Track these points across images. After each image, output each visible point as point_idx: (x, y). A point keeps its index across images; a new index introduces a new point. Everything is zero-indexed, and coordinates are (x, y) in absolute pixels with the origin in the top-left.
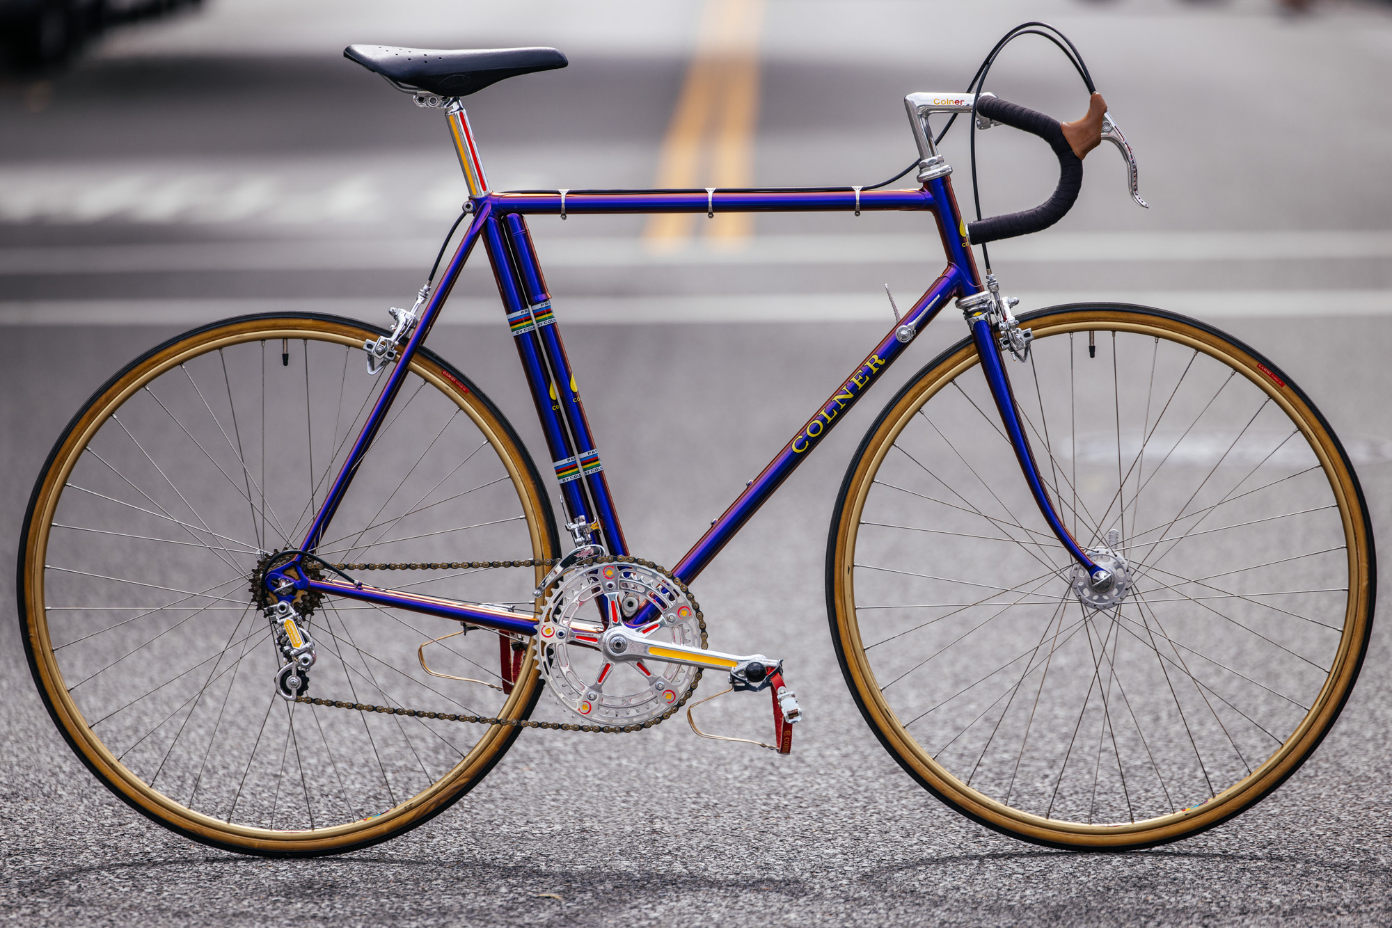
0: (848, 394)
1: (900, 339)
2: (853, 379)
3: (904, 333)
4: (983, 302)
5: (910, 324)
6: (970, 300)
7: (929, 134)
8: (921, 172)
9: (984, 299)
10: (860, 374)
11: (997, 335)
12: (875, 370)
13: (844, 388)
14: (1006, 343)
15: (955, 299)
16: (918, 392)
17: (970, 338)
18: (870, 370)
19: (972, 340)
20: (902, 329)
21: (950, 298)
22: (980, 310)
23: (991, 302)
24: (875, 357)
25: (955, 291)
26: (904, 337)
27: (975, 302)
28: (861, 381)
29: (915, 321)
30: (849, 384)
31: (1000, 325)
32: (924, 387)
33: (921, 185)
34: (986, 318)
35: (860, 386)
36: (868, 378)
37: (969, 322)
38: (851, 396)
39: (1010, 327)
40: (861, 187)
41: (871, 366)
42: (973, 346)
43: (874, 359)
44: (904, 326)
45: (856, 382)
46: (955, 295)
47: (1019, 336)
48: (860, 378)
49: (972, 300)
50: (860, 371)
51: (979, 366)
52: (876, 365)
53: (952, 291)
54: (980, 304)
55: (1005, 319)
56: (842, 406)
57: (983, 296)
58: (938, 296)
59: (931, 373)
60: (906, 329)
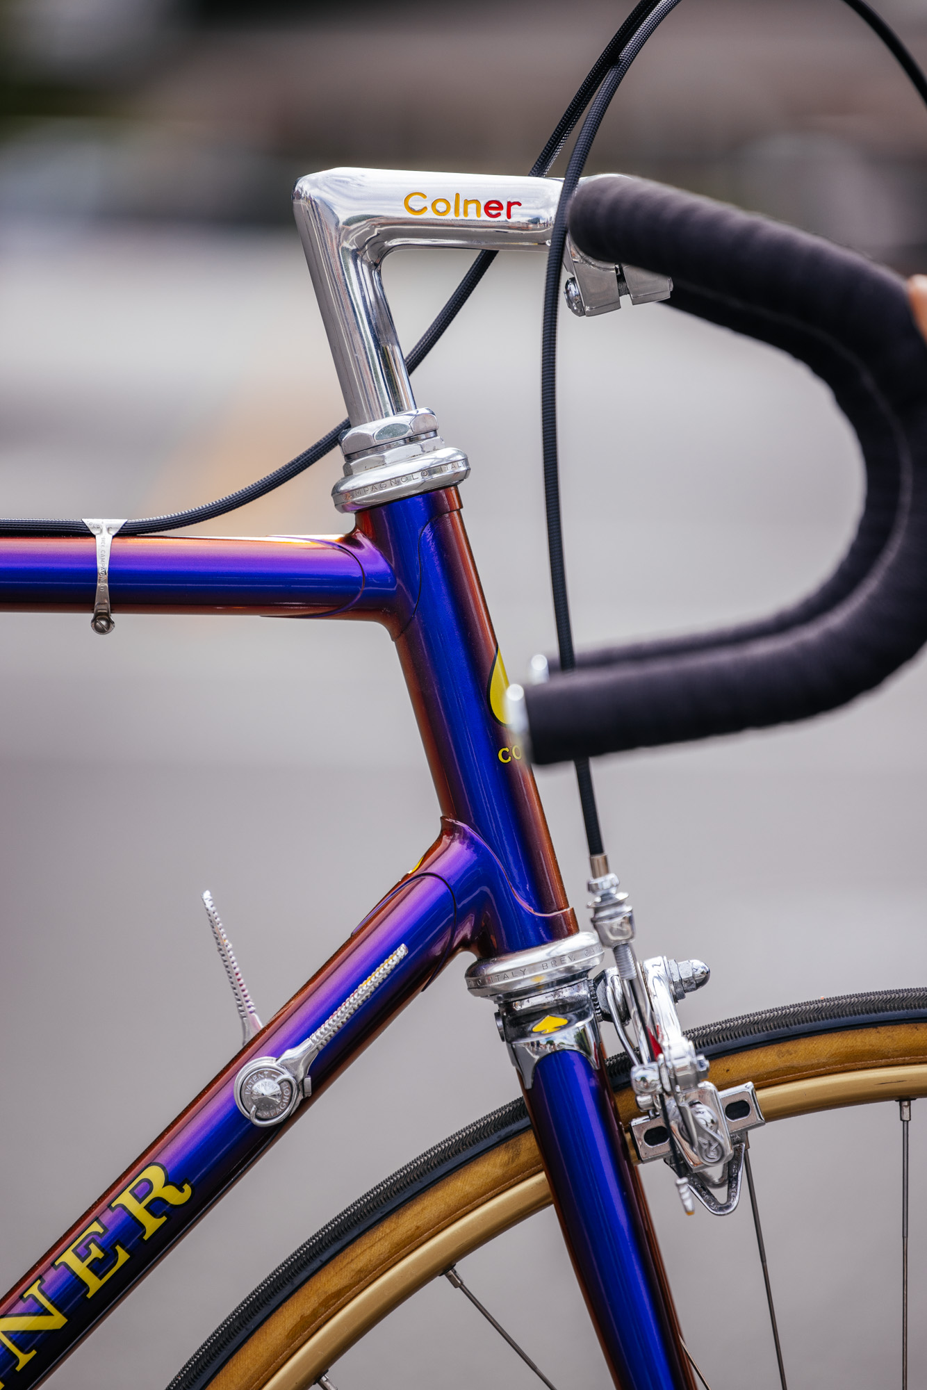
0: (46, 1312)
1: (250, 1112)
2: (69, 1258)
3: (266, 1088)
4: (573, 977)
5: (290, 1054)
6: (521, 970)
7: (383, 328)
8: (348, 473)
9: (577, 964)
10: (94, 1238)
11: (622, 1102)
12: (152, 1225)
13: (34, 1290)
14: (655, 1136)
15: (465, 959)
16: (315, 1314)
17: (514, 1112)
18: (134, 1225)
19: (525, 1121)
20: (259, 1073)
21: (449, 954)
22: (562, 1008)
23: (602, 977)
24: (155, 1175)
25: (466, 931)
26: (264, 1103)
27: (542, 976)
28: (97, 1268)
29: (307, 1043)
30: (50, 1276)
31: (637, 1072)
32: (338, 1294)
33: (348, 522)
34: (581, 1038)
35: (94, 1284)
36: (123, 1256)
37: (515, 1056)
38: (56, 1321)
39: (674, 1081)
40: (120, 522)
41: (137, 1209)
42: (528, 1145)
43: (149, 1184)
44: (266, 1062)
45: (80, 1268)
46: (465, 945)
47: (705, 1114)
48: (96, 1252)
49: (533, 966)
50: (96, 1228)
51: (548, 1218)
52: (157, 1207)
53: (456, 924)
54: (561, 982)
55: (656, 1049)
56: (24, 1359)
57: (574, 954)
58: (402, 951)
59: (366, 1241)
60: (273, 1073)
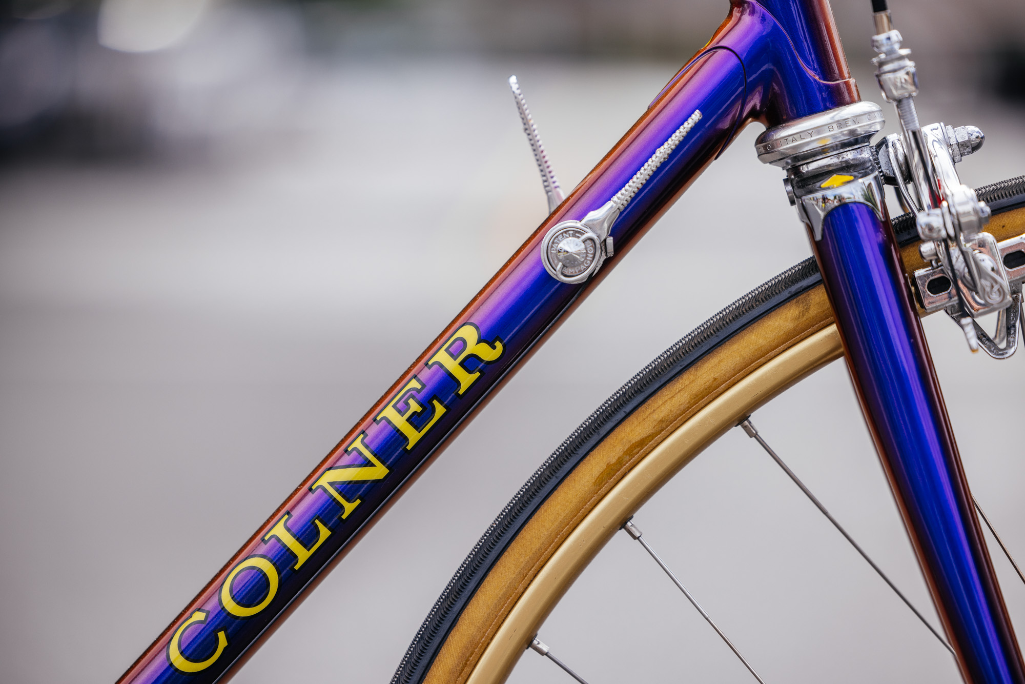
0: (368, 464)
1: (557, 272)
2: (390, 413)
3: (571, 245)
4: (856, 140)
5: (592, 215)
6: (809, 132)
9: (861, 128)
10: (413, 394)
11: (909, 255)
12: (466, 380)
13: (358, 444)
14: (939, 285)
15: (754, 129)
16: (620, 462)
17: (807, 268)
18: (450, 381)
19: (816, 277)
20: (565, 232)
21: (738, 125)
22: (846, 168)
23: (884, 142)
24: (469, 334)
25: (755, 101)
26: (570, 261)
27: (829, 137)
28: (416, 421)
29: (609, 205)
30: (373, 430)
31: (922, 219)
32: (642, 443)
34: (869, 197)
35: (413, 436)
36: (440, 410)
37: (804, 210)
38: (379, 471)
39: (959, 227)
41: (453, 366)
42: (819, 299)
43: (464, 342)
44: (570, 223)
45: (400, 422)
46: (755, 115)
47: (987, 262)
48: (415, 407)
49: (818, 129)
50: (414, 384)
51: (839, 369)
52: (470, 363)
53: (744, 98)
54: (844, 145)
55: (937, 200)
56: (349, 508)
57: (856, 118)
58: (697, 116)
59: (666, 393)
60: (577, 233)
